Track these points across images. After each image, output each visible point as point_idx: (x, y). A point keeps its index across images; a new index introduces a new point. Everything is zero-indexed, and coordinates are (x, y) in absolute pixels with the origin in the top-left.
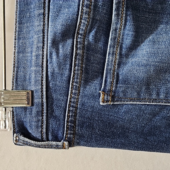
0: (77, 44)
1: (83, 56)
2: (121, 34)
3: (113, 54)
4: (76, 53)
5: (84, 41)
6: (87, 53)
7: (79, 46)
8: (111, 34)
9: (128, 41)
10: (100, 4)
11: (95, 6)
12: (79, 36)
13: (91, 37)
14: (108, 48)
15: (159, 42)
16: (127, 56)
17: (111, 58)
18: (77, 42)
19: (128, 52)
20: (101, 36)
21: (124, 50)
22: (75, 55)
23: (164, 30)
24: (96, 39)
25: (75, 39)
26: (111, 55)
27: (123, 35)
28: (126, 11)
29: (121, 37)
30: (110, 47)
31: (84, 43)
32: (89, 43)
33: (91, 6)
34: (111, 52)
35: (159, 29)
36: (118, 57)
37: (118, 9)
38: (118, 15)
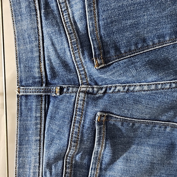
0: (66, 164)
1: (71, 173)
2: (102, 154)
3: (95, 169)
4: (66, 172)
5: (72, 161)
6: (74, 170)
7: (68, 166)
8: (93, 154)
9: (107, 159)
10: (85, 138)
11: (82, 141)
12: (68, 158)
13: (78, 158)
14: (91, 165)
15: (131, 160)
16: (106, 169)
17: (93, 172)
18: (66, 162)
19: (107, 166)
20: (86, 156)
21: (103, 166)
22: (65, 174)
23: (135, 149)
24: (82, 158)
25: (65, 160)
26: (93, 170)
27: (103, 155)
28: (106, 141)
29: (101, 156)
30: (93, 164)
31: (72, 162)
32: (76, 161)
33: (78, 141)
34: (93, 168)
35: (132, 148)
36: (98, 171)
37: (99, 141)
38: (99, 144)
